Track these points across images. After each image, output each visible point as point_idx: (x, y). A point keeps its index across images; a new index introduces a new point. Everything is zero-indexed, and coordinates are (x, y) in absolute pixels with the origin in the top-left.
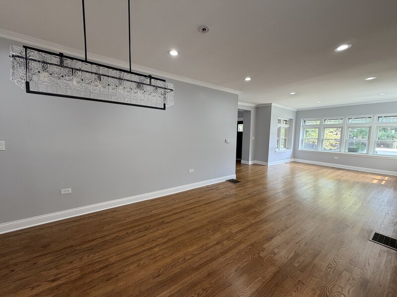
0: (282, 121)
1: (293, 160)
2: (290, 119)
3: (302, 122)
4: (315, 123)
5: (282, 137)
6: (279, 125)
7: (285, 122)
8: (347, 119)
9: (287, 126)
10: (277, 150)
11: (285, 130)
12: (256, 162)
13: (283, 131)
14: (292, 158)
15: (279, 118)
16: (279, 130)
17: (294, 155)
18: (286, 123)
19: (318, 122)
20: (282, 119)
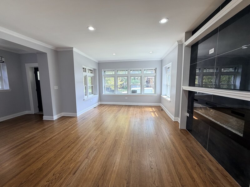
0: (87, 70)
1: (100, 103)
2: (94, 69)
3: (103, 72)
4: (111, 73)
5: (89, 84)
6: (85, 74)
7: (90, 71)
8: (129, 70)
9: (92, 75)
10: (86, 97)
11: (91, 78)
12: (63, 114)
13: (89, 79)
14: (99, 102)
15: (85, 67)
16: (85, 78)
17: (100, 99)
18: (91, 73)
19: (113, 73)
20: (87, 68)
